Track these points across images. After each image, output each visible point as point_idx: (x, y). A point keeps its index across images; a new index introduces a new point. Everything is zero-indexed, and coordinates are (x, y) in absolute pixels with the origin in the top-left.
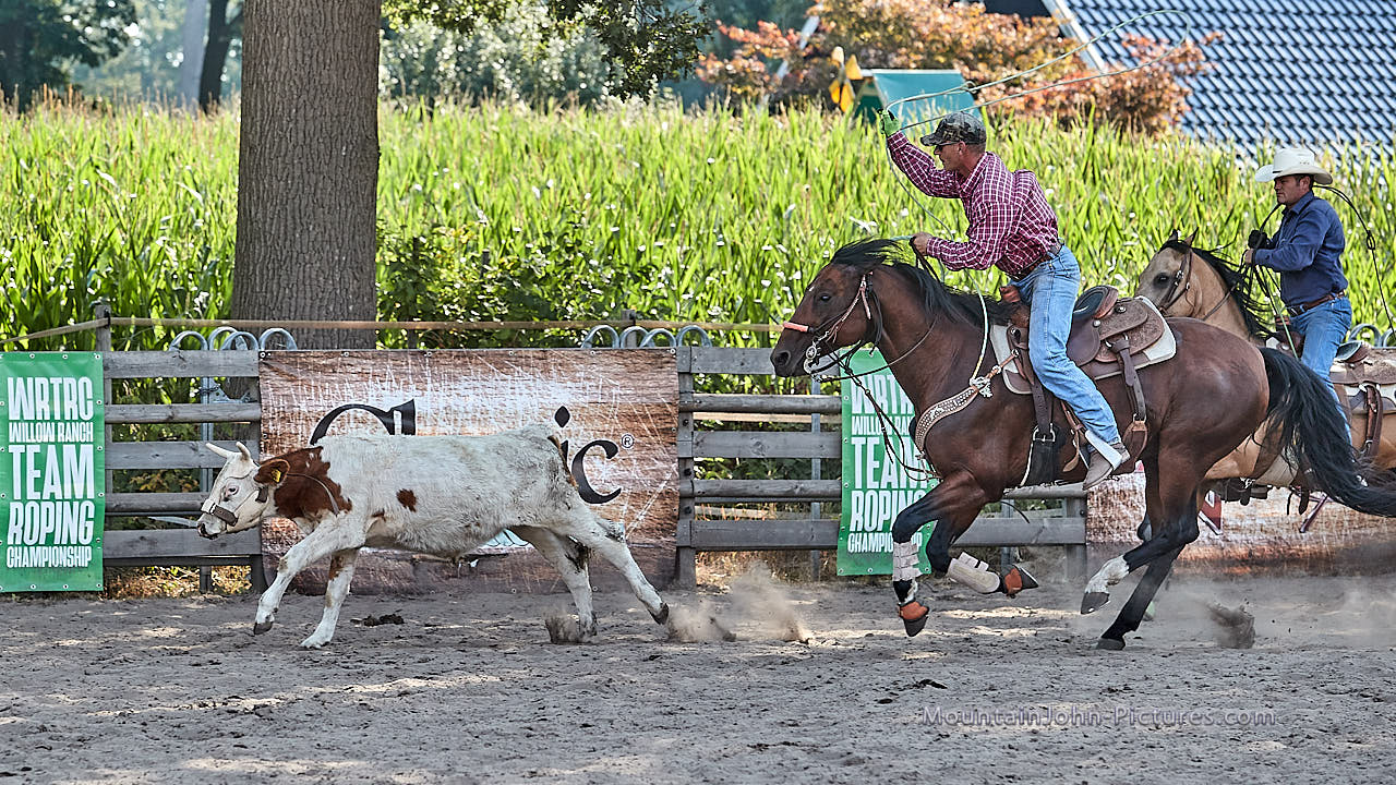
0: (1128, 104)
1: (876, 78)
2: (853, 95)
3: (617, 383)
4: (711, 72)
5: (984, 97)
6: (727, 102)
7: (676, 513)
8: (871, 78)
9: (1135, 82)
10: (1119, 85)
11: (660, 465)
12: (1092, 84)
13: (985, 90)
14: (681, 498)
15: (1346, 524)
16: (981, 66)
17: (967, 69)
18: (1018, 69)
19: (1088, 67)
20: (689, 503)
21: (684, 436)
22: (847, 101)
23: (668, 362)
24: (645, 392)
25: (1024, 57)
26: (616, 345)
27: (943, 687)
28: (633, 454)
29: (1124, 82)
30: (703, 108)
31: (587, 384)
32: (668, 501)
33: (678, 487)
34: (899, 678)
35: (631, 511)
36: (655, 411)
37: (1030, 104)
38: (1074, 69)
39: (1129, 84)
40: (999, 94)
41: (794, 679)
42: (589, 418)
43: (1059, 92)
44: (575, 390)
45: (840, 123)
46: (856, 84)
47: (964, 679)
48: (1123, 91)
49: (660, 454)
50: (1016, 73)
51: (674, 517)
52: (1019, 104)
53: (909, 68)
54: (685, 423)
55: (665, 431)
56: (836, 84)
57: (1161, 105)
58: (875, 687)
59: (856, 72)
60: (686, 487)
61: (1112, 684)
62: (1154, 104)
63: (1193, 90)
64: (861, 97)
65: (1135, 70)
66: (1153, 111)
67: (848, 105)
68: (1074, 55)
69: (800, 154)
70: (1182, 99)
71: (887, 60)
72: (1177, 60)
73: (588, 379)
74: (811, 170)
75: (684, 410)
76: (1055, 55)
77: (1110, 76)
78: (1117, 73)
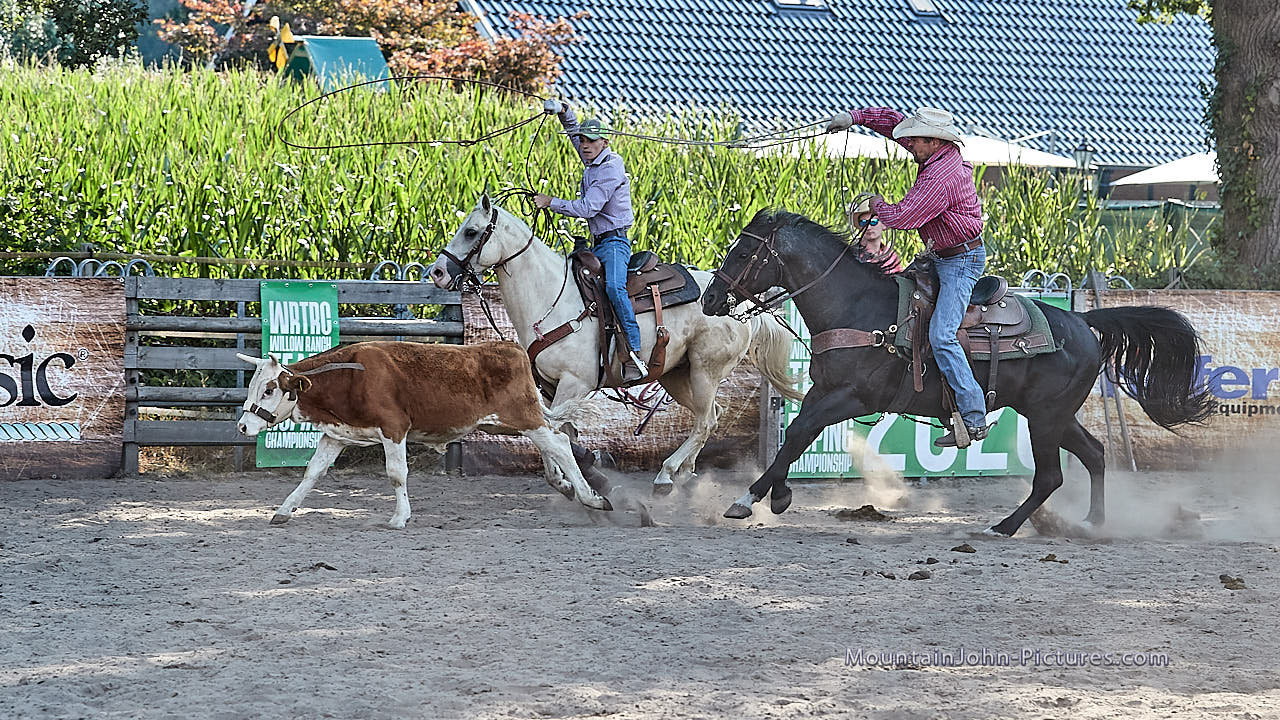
0: (512, 68)
1: (306, 43)
2: (287, 57)
3: (75, 306)
4: (170, 34)
5: (395, 59)
6: (181, 58)
7: (123, 414)
8: (302, 42)
9: (518, 49)
10: (505, 53)
11: (110, 374)
12: (483, 51)
13: (395, 54)
14: (127, 402)
15: (672, 428)
16: (393, 34)
17: (381, 36)
18: (423, 37)
19: (481, 38)
20: (133, 406)
21: (131, 351)
22: (282, 60)
23: (118, 289)
24: (98, 314)
25: (428, 27)
26: (74, 273)
27: (334, 569)
28: (88, 365)
29: (509, 50)
30: (160, 67)
31: (50, 306)
32: (116, 404)
33: (125, 393)
34: (298, 560)
35: (85, 413)
36: (107, 329)
37: (432, 66)
38: (469, 38)
39: (513, 52)
40: (407, 57)
41: (212, 560)
42: (52, 335)
43: (456, 57)
44: (40, 311)
45: (272, 79)
46: (290, 47)
47: (352, 562)
48: (508, 57)
49: (110, 365)
50: (421, 40)
51: (121, 418)
52: (423, 66)
53: (335, 35)
54: (131, 340)
55: (115, 347)
56: (273, 46)
57: (539, 69)
58: (278, 568)
59: (289, 37)
60: (131, 393)
61: (473, 568)
62: (533, 67)
63: (566, 56)
64: (292, 57)
65: (519, 40)
66: (533, 74)
67: (281, 66)
68: (469, 26)
69: (240, 107)
70: (557, 65)
71: (315, 27)
72: (553, 34)
73: (51, 302)
74: (247, 122)
75: (131, 329)
76: (454, 25)
77: (499, 44)
78: (504, 42)
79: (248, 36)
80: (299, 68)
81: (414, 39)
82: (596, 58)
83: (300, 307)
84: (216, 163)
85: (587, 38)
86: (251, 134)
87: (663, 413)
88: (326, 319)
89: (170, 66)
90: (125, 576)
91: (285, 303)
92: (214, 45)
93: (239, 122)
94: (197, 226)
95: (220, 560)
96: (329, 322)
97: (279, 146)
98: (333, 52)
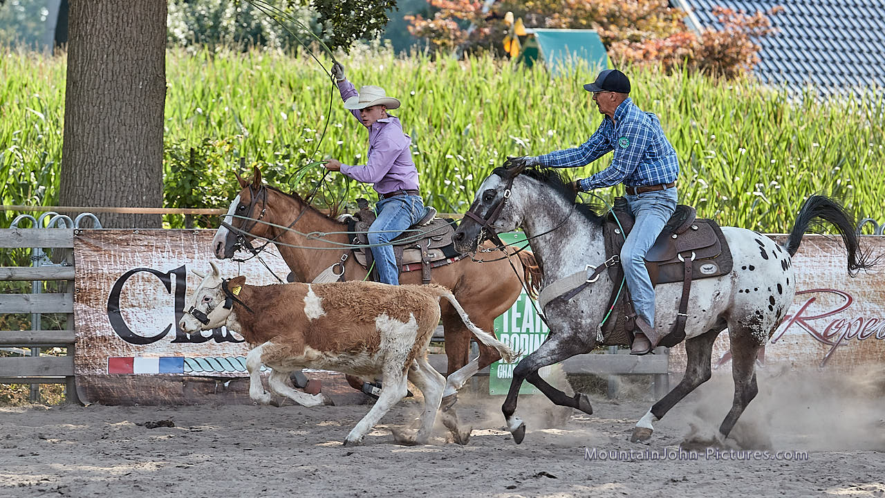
0: (717, 56)
1: (536, 35)
2: (520, 47)
4: (418, 28)
5: (614, 49)
6: (427, 49)
8: (533, 34)
9: (722, 40)
10: (710, 43)
12: (691, 42)
13: (614, 44)
15: (853, 361)
16: (612, 27)
17: (602, 29)
18: (638, 29)
19: (689, 30)
22: (515, 49)
25: (642, 21)
27: (554, 477)
29: (714, 41)
30: (409, 55)
34: (525, 470)
37: (646, 55)
38: (678, 31)
39: (717, 42)
40: (625, 47)
41: (450, 470)
43: (667, 47)
45: (506, 65)
46: (522, 39)
47: (570, 472)
48: (713, 47)
50: (636, 32)
52: (639, 54)
53: (561, 28)
56: (507, 39)
57: (740, 57)
58: (506, 477)
59: (522, 30)
61: (676, 477)
62: (735, 56)
63: (764, 47)
64: (524, 48)
65: (722, 32)
66: (734, 61)
67: (515, 54)
68: (679, 20)
69: (478, 88)
70: (755, 54)
71: (545, 21)
72: (752, 26)
74: (484, 101)
76: (665, 20)
77: (705, 35)
78: (709, 34)
79: (487, 30)
80: (530, 55)
81: (630, 32)
82: (790, 48)
84: (458, 137)
85: (782, 30)
86: (487, 112)
87: (844, 348)
89: (418, 53)
90: (372, 483)
92: (456, 38)
93: (477, 102)
94: (439, 190)
95: (456, 470)
97: (511, 122)
98: (559, 43)
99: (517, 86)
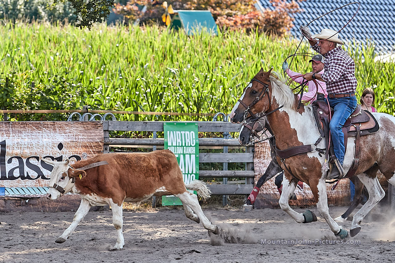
0: (272, 24)
1: (179, 14)
2: (171, 19)
3: (81, 134)
4: (118, 10)
5: (219, 20)
6: (124, 21)
8: (177, 13)
9: (274, 15)
10: (268, 17)
12: (258, 16)
13: (219, 18)
16: (218, 9)
17: (213, 10)
18: (231, 10)
19: (257, 10)
22: (168, 21)
23: (100, 126)
24: (91, 137)
25: (233, 6)
26: (81, 120)
27: (200, 253)
29: (270, 16)
30: (115, 25)
31: (70, 134)
34: (184, 249)
36: (95, 144)
37: (236, 23)
38: (252, 10)
40: (224, 19)
42: (71, 147)
43: (246, 19)
44: (65, 137)
45: (165, 30)
46: (172, 15)
47: (207, 250)
48: (270, 19)
52: (232, 23)
53: (192, 9)
54: (106, 149)
56: (164, 15)
57: (283, 24)
58: (175, 252)
59: (172, 11)
62: (281, 23)
63: (295, 18)
64: (173, 20)
65: (274, 11)
66: (281, 26)
67: (168, 24)
68: (252, 5)
69: (151, 42)
70: (291, 22)
71: (183, 6)
72: (290, 8)
73: (70, 132)
75: (106, 144)
76: (245, 5)
77: (265, 13)
78: (268, 12)
79: (153, 11)
80: (176, 25)
82: (309, 19)
83: (181, 134)
84: (141, 69)
85: (304, 9)
86: (156, 55)
88: (193, 139)
89: (119, 25)
91: (175, 132)
92: (138, 14)
93: (151, 50)
94: (133, 97)
96: (194, 140)
97: (169, 60)
98: (192, 18)
99: (171, 41)
